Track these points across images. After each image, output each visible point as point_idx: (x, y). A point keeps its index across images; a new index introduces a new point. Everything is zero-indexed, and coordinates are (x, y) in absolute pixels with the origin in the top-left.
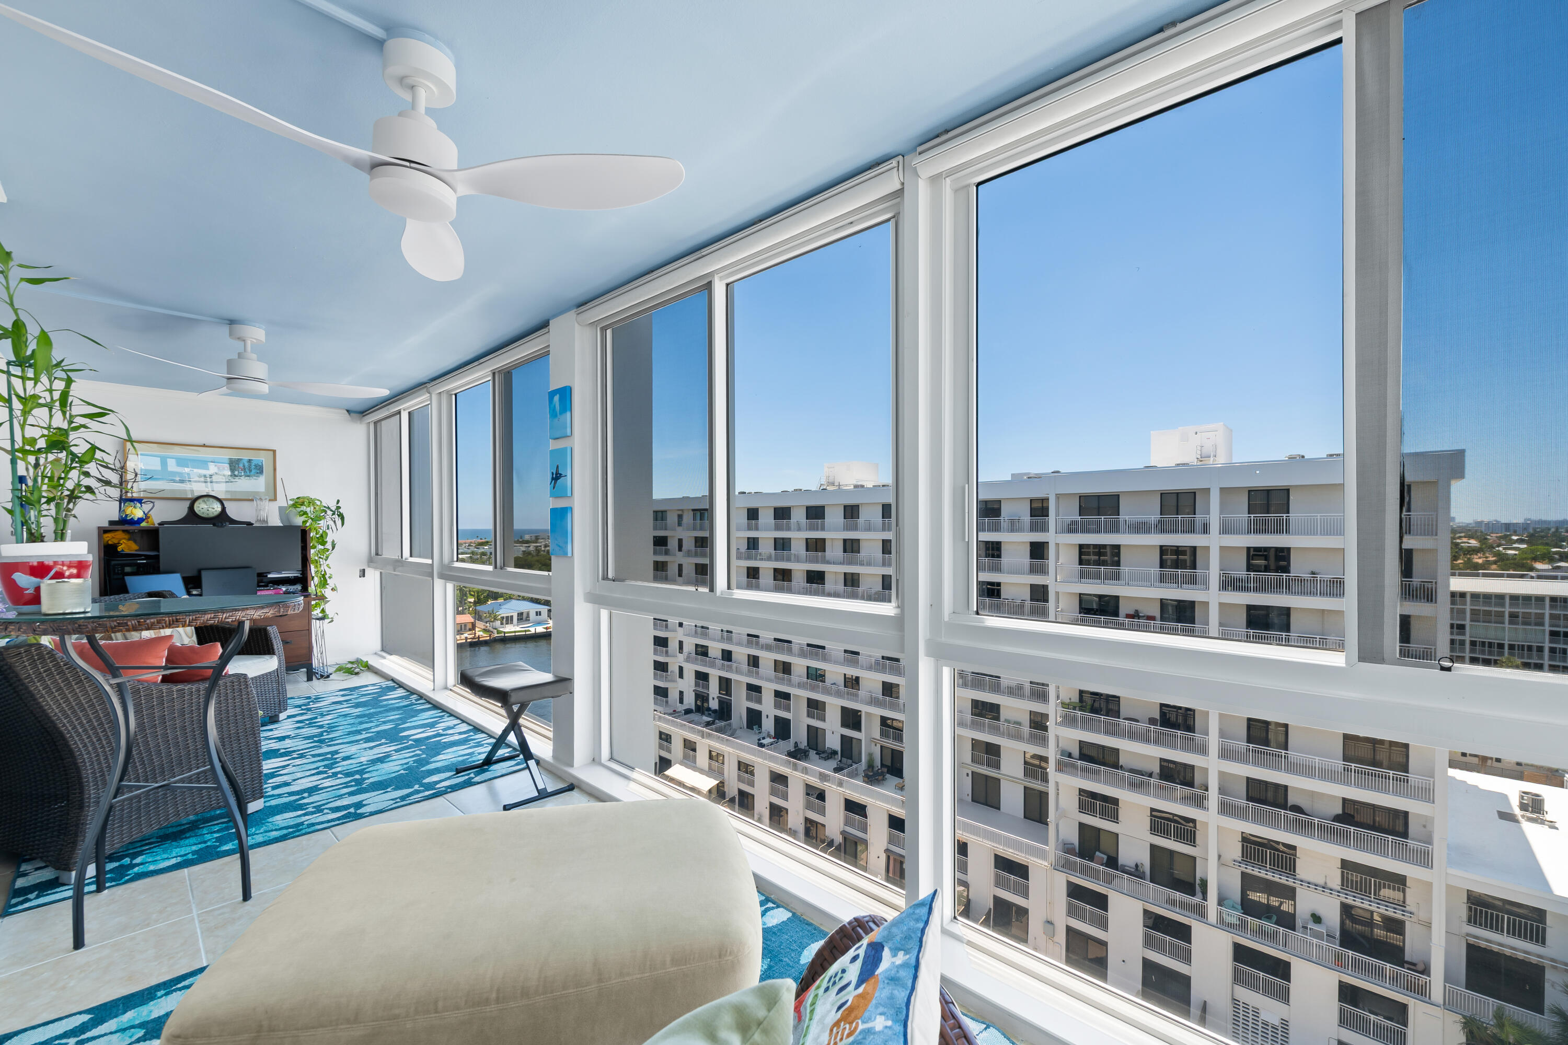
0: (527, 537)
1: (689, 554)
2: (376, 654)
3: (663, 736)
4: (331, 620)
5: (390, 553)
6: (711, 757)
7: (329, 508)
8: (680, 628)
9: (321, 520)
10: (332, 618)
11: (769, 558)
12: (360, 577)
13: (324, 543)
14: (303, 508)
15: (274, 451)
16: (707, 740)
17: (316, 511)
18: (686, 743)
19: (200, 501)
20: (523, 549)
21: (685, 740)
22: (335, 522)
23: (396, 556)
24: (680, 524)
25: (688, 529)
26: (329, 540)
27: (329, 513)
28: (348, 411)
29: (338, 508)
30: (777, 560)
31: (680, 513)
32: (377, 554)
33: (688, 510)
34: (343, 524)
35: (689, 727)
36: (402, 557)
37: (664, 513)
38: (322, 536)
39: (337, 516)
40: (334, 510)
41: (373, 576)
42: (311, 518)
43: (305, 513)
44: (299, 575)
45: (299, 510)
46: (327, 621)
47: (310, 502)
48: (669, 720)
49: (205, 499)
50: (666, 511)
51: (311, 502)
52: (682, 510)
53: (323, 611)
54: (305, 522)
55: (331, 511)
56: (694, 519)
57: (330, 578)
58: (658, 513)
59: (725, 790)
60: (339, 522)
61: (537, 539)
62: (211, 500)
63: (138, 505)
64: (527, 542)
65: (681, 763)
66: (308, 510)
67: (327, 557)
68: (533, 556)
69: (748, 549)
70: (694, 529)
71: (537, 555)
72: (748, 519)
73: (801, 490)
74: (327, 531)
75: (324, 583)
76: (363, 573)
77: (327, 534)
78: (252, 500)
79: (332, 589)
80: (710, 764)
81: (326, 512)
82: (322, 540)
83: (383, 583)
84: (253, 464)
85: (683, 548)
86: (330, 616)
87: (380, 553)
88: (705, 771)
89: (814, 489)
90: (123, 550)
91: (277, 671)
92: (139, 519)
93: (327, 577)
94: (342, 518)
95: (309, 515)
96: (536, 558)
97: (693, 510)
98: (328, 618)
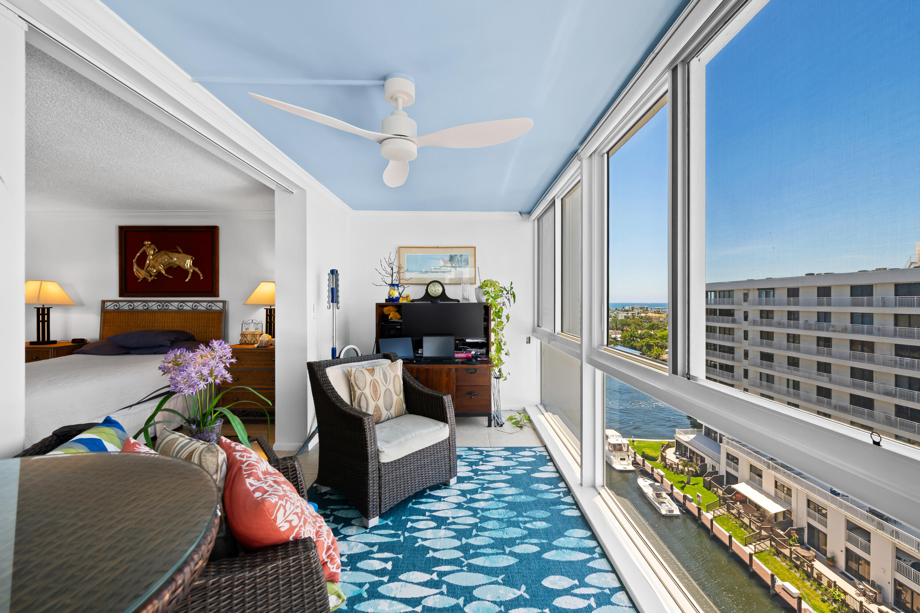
0: (627, 308)
1: (754, 323)
2: (537, 406)
3: (730, 457)
4: (504, 378)
5: (546, 328)
6: (776, 486)
7: (505, 288)
8: (745, 379)
9: (498, 298)
10: (505, 377)
11: (845, 330)
12: (527, 343)
13: (500, 317)
14: (487, 289)
15: (475, 248)
16: (773, 472)
17: (496, 291)
18: (752, 468)
19: (431, 285)
20: (625, 315)
21: (751, 466)
22: (509, 299)
23: (549, 330)
24: (745, 300)
25: (754, 304)
26: (504, 314)
27: (505, 292)
28: (520, 213)
29: (512, 288)
30: (854, 332)
31: (746, 291)
32: (538, 326)
33: (754, 289)
34: (514, 302)
35: (755, 456)
36: (555, 332)
37: (731, 292)
38: (499, 311)
39: (510, 294)
40: (508, 290)
41: (536, 343)
42: (492, 297)
43: (488, 293)
44: (485, 341)
45: (484, 290)
46: (501, 379)
47: (491, 284)
48: (737, 446)
49: (434, 283)
50: (733, 291)
51: (493, 284)
52: (748, 290)
53: (500, 371)
54: (487, 300)
55: (506, 290)
56: (760, 296)
57: (504, 344)
58: (725, 292)
59: (793, 518)
60: (512, 300)
61: (633, 308)
62: (437, 284)
63: (396, 288)
64: (627, 311)
65: (747, 483)
66: (490, 290)
67: (503, 328)
68: (631, 319)
69: (818, 321)
70: (760, 304)
71: (633, 319)
72: (818, 296)
73: (885, 269)
74: (503, 307)
75: (499, 349)
76: (529, 341)
77: (502, 309)
78: (460, 284)
79: (506, 354)
80: (776, 492)
81: (502, 291)
82: (498, 315)
83: (543, 349)
84: (463, 258)
85: (749, 319)
86: (504, 376)
87: (540, 325)
88: (771, 496)
89: (902, 267)
90: (391, 319)
91: (449, 439)
92: (396, 297)
93: (502, 344)
94: (514, 297)
95: (491, 294)
96: (632, 321)
97: (758, 289)
98: (503, 377)
